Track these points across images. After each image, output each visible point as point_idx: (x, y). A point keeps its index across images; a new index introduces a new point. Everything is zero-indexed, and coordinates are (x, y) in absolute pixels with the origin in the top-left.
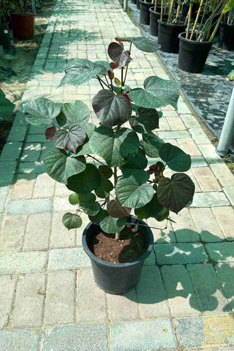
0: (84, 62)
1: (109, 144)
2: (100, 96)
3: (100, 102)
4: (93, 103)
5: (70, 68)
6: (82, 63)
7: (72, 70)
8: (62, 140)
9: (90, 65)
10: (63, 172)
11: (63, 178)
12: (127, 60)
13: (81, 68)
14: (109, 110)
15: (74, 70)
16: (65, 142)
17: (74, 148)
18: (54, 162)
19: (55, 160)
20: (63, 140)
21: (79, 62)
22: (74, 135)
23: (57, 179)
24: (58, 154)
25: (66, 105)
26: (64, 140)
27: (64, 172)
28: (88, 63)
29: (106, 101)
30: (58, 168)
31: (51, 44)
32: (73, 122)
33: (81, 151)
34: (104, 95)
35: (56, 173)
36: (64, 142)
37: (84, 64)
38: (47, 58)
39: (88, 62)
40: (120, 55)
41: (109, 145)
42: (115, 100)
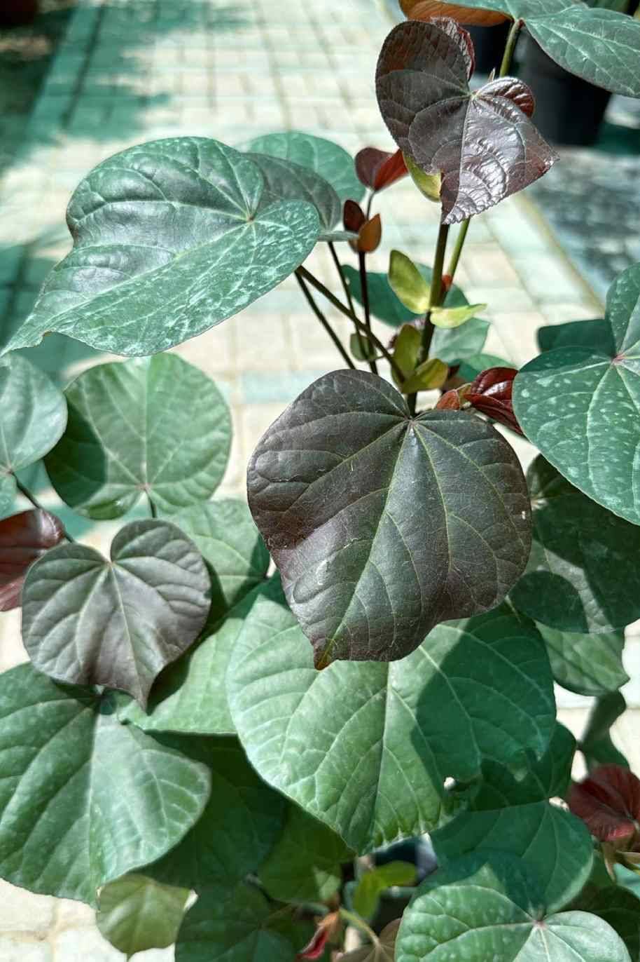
0: (196, 163)
1: (360, 696)
2: (314, 427)
3: (306, 477)
4: (257, 482)
5: (100, 205)
6: (182, 168)
7: (108, 216)
8: (66, 614)
9: (234, 183)
10: (69, 824)
11: (74, 869)
12: (521, 157)
13: (176, 204)
14: (374, 531)
15: (127, 219)
16: (84, 625)
17: (133, 672)
18: (18, 768)
19: (19, 751)
20: (71, 617)
21: (157, 160)
22: (137, 582)
23: (33, 880)
24: (41, 706)
25: (101, 377)
26: (83, 613)
27: (75, 827)
28: (219, 163)
29: (354, 464)
30: (42, 808)
31: (92, 44)
32: (140, 477)
33: (178, 693)
34: (341, 417)
35: (26, 839)
36: (78, 629)
37: (194, 175)
38: (78, 91)
39: (223, 158)
40: (456, 116)
41: (361, 703)
42: (416, 449)
